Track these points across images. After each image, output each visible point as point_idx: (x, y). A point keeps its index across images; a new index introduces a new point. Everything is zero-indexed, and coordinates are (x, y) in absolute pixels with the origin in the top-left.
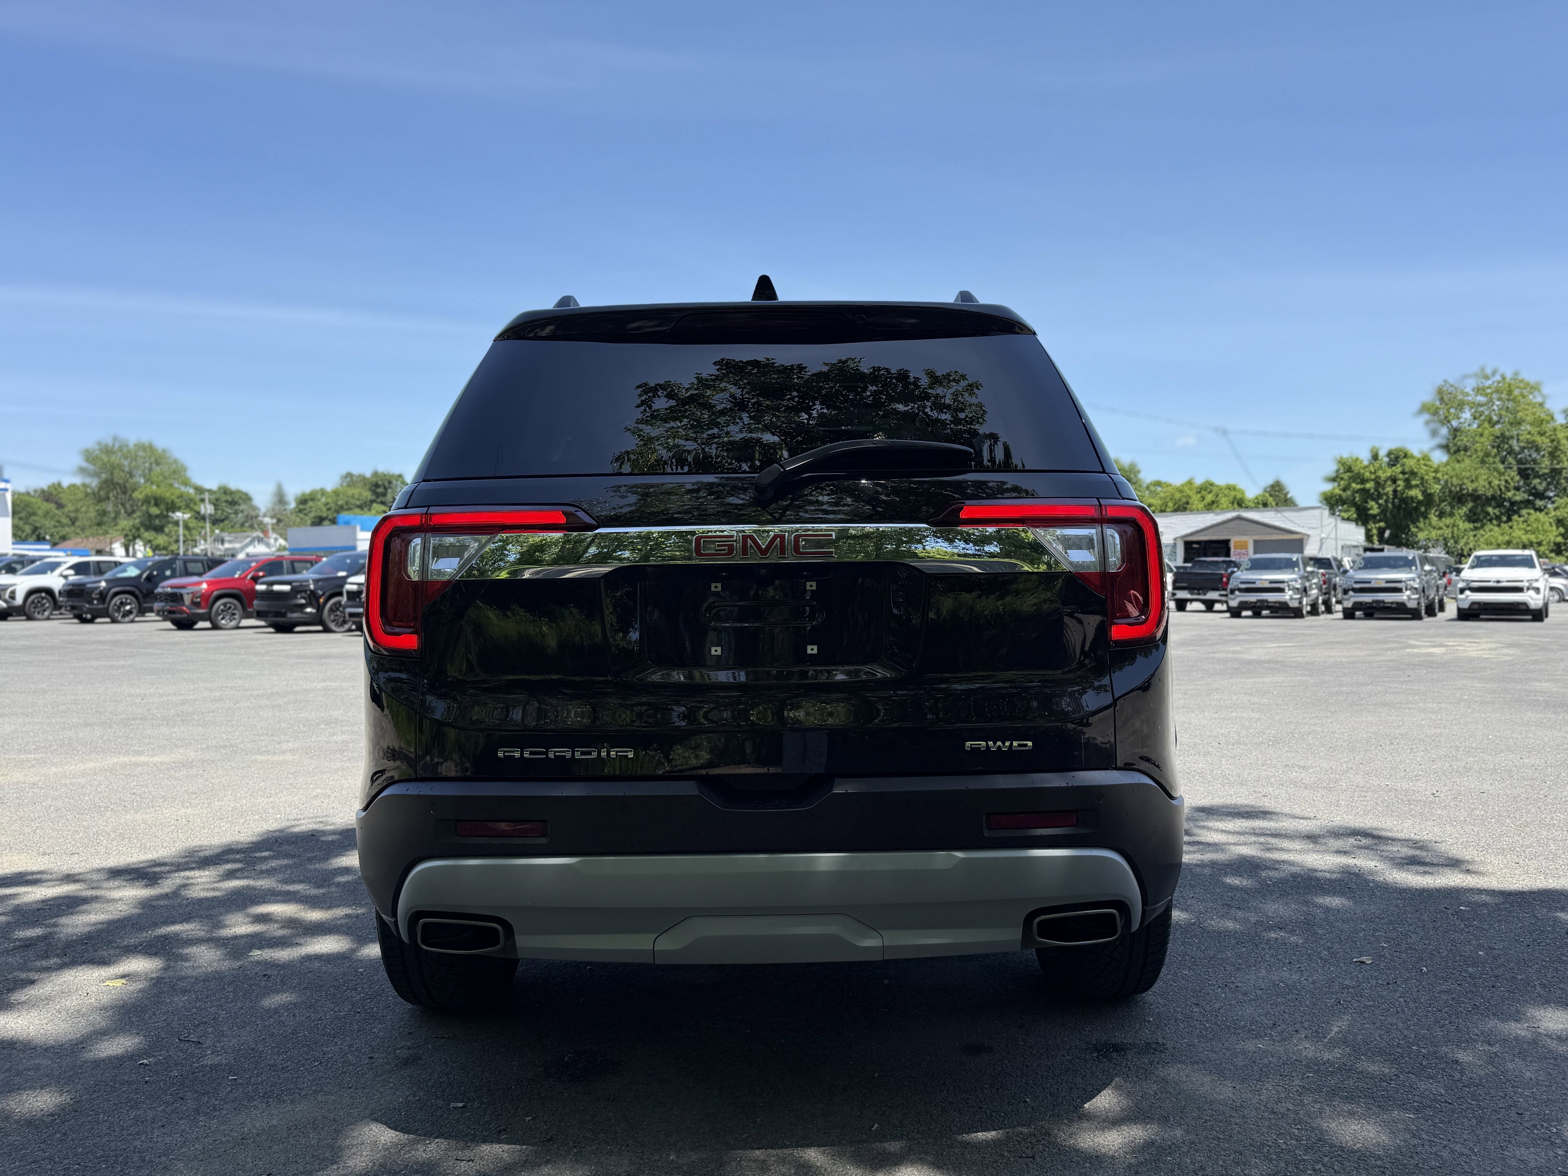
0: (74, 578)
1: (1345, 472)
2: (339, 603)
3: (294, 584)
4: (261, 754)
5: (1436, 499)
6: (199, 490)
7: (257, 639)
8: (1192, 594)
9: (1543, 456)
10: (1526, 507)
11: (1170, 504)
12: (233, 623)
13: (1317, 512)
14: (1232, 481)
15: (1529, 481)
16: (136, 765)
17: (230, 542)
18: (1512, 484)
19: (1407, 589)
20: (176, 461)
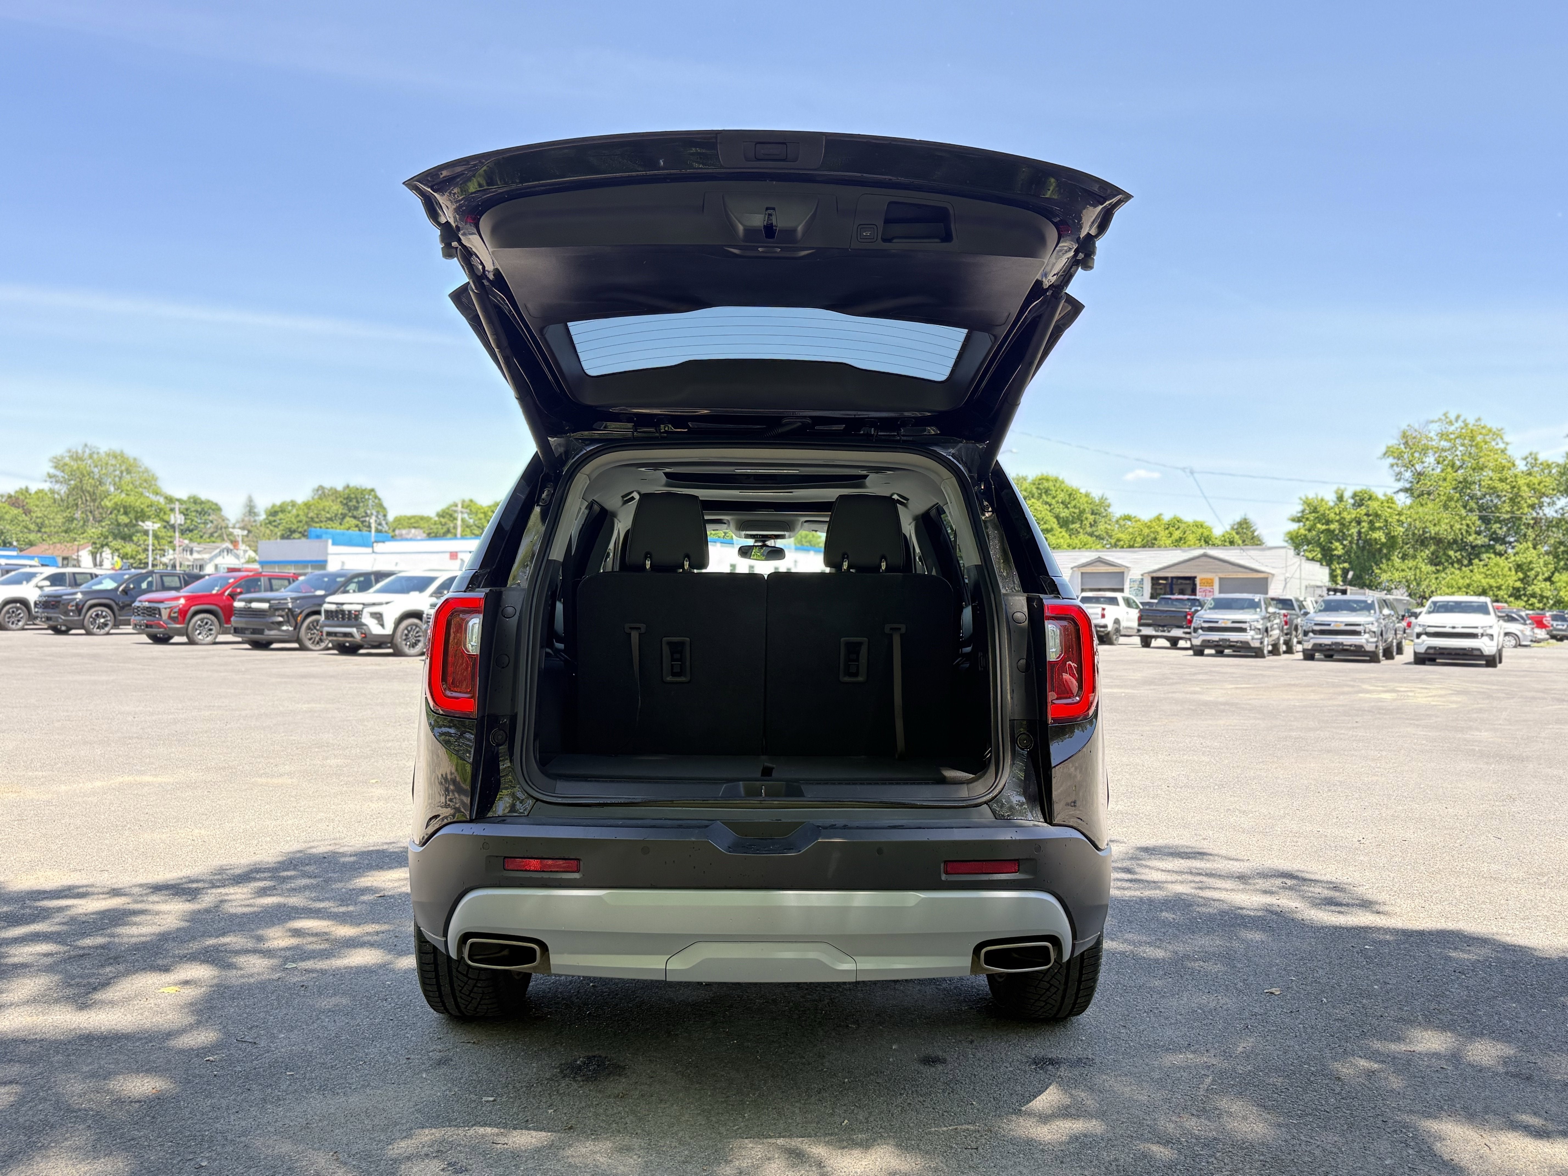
0: (50, 590)
1: (1310, 513)
2: (317, 621)
3: (272, 602)
4: (260, 776)
5: (1400, 541)
6: (170, 500)
7: (235, 656)
8: (1156, 631)
9: (1504, 502)
10: (1487, 552)
11: (1139, 539)
12: (210, 639)
13: (1284, 550)
14: (1200, 518)
15: (1489, 526)
16: (143, 785)
17: (199, 552)
18: (1473, 528)
19: (1365, 632)
20: (147, 470)
